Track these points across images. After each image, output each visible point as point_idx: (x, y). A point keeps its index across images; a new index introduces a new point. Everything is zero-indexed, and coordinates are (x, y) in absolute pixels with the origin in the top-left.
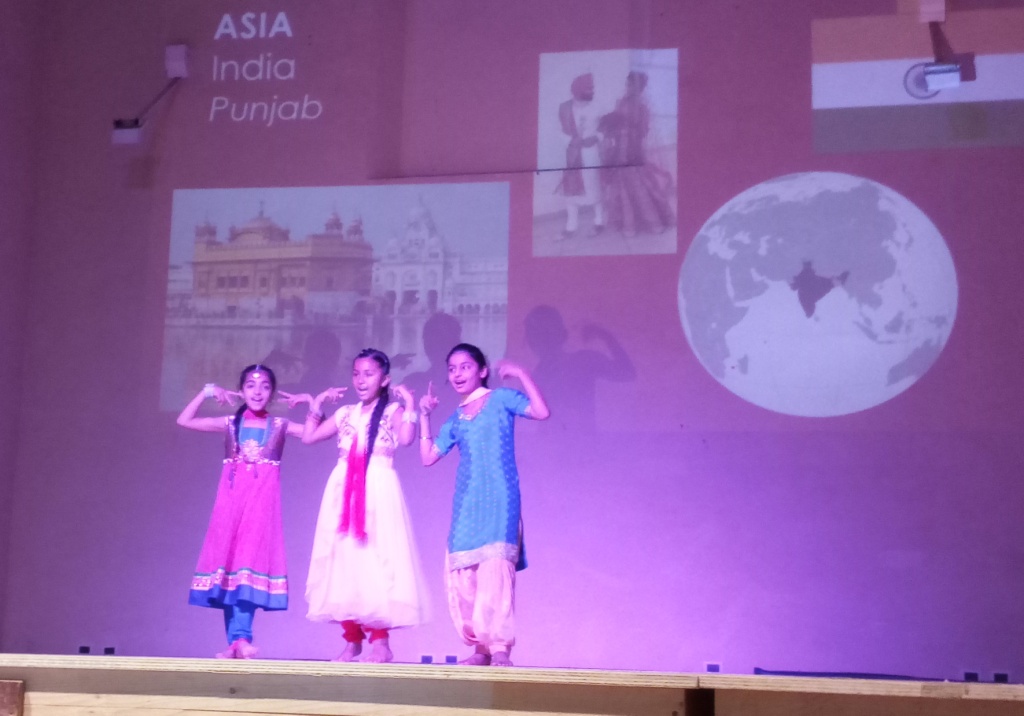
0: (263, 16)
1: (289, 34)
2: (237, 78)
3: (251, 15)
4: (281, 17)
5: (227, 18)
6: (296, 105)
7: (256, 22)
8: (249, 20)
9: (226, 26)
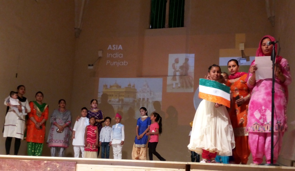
0: (117, 46)
1: (122, 49)
2: (112, 57)
3: (115, 45)
4: (120, 46)
5: (110, 46)
6: (123, 62)
7: (115, 47)
8: (114, 46)
9: (110, 47)
